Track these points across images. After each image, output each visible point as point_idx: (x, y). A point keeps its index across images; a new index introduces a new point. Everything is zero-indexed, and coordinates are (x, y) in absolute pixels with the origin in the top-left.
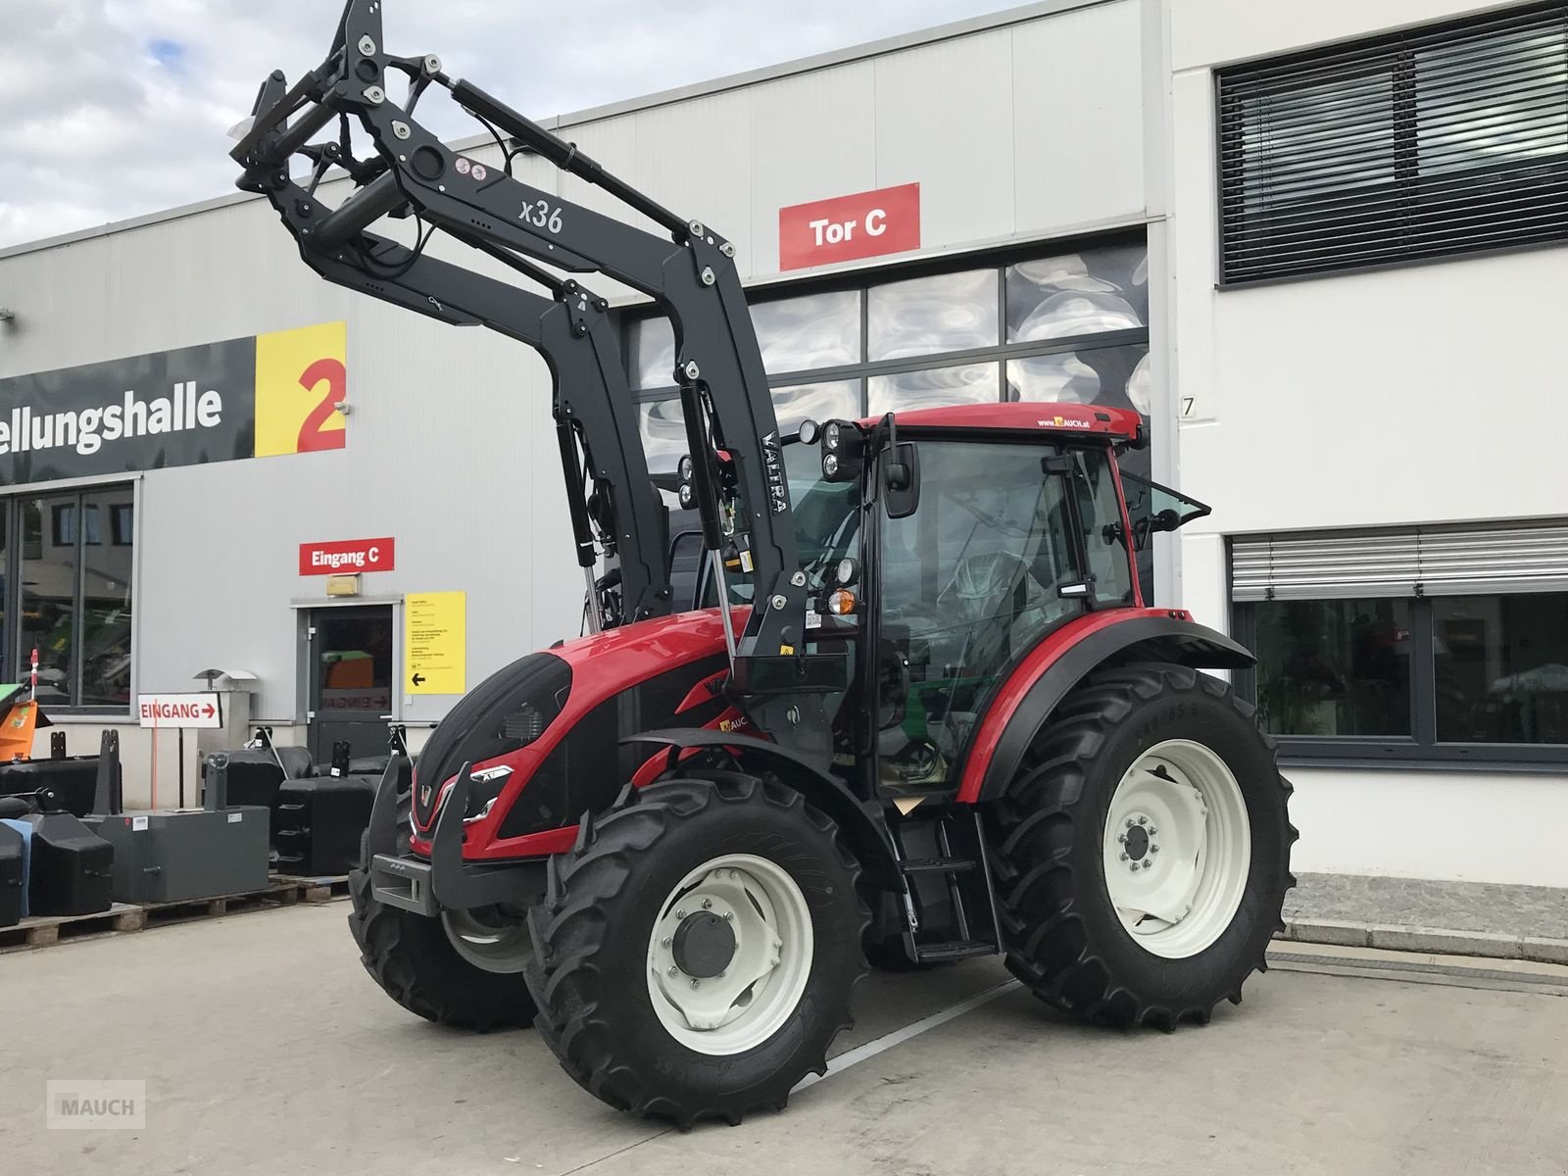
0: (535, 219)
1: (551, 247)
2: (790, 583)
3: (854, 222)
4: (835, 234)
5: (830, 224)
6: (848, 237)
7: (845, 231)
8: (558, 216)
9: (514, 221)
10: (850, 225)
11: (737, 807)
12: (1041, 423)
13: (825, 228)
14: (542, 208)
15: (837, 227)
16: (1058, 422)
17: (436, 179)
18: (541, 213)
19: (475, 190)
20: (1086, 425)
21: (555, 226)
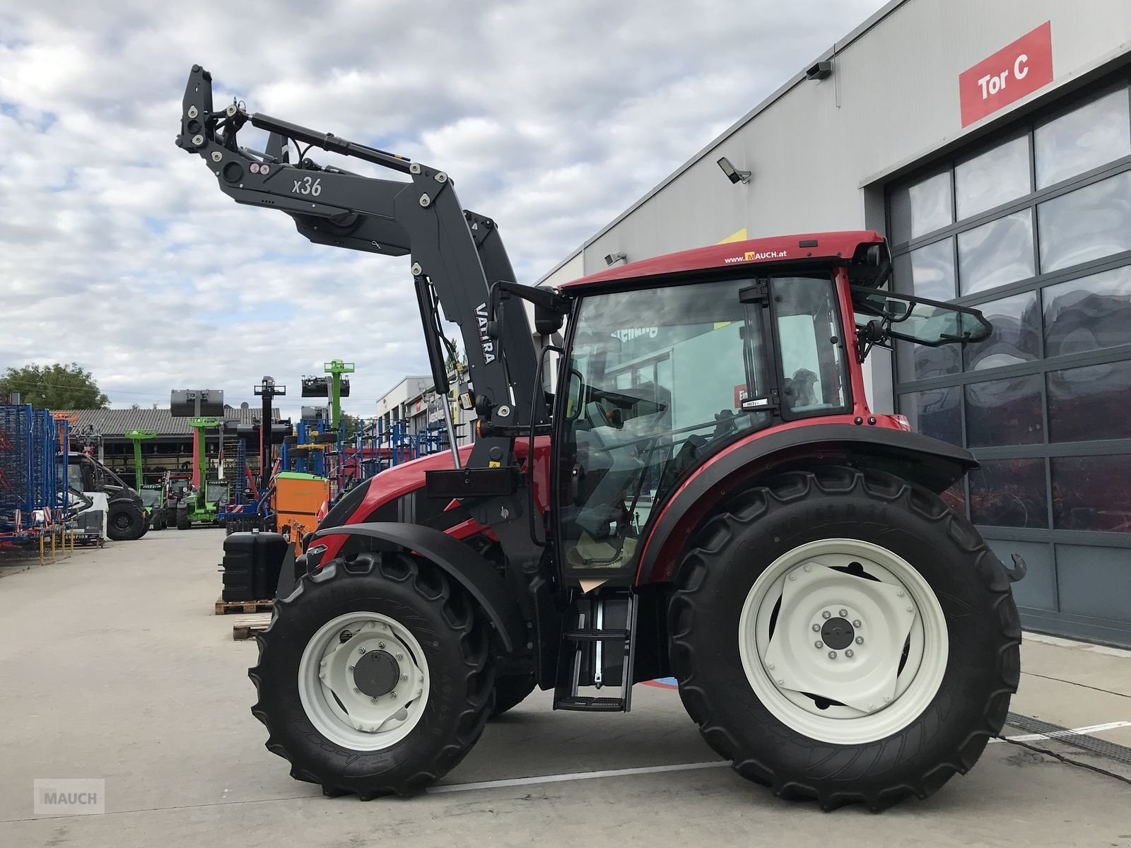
0: (302, 190)
1: (314, 206)
2: (497, 414)
3: (1007, 71)
4: (994, 86)
5: (991, 78)
6: (1003, 86)
7: (1000, 82)
8: (318, 184)
9: (290, 195)
10: (1004, 75)
11: (359, 579)
12: (727, 261)
13: (988, 82)
14: (308, 181)
15: (996, 79)
16: (749, 257)
17: (238, 181)
18: (306, 185)
19: (263, 181)
20: (783, 254)
21: (316, 191)
